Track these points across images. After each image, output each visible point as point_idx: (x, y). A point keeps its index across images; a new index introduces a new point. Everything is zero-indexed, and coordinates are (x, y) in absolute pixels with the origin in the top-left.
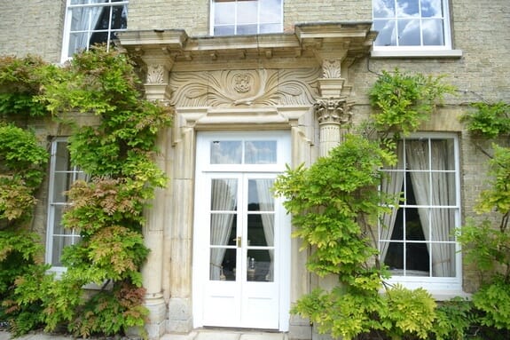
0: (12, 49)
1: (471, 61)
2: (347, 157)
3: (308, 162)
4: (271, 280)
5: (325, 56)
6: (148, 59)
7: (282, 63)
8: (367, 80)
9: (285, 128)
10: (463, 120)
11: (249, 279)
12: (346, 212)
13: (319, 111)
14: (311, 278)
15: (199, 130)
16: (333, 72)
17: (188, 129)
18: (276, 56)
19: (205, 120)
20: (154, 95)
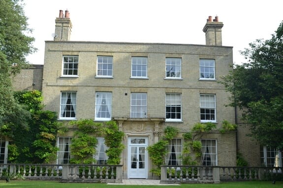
0: (83, 115)
1: (185, 123)
2: (160, 144)
3: (152, 145)
4: (144, 168)
5: (156, 123)
6: (119, 122)
7: (147, 123)
8: (165, 127)
9: (147, 136)
10: (183, 135)
11: (140, 168)
12: (159, 153)
13: (154, 134)
14: (153, 166)
15: (129, 136)
16: (157, 126)
17: (127, 137)
18: (146, 121)
19: (130, 134)
20: (121, 130)
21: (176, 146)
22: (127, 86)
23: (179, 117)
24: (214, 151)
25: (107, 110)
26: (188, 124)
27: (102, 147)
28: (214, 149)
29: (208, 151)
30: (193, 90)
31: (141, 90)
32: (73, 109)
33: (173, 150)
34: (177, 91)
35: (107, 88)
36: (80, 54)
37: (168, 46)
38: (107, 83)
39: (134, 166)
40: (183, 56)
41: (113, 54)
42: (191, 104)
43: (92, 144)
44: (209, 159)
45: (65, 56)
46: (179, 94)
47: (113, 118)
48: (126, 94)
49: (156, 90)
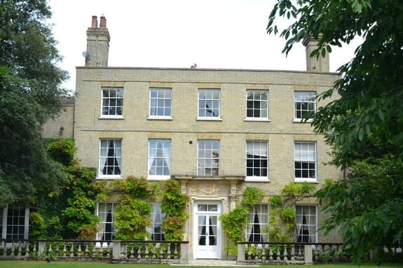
0: (131, 172)
1: (273, 183)
2: (237, 211)
3: (226, 212)
4: (216, 245)
5: (232, 182)
6: (182, 181)
7: (219, 182)
8: (244, 188)
9: (220, 201)
10: (269, 200)
11: (210, 244)
12: (236, 225)
13: (230, 198)
14: (228, 242)
15: (195, 201)
16: (234, 187)
17: (192, 201)
18: (218, 180)
19: (197, 198)
20: (183, 192)
21: (260, 214)
22: (192, 130)
23: (265, 174)
24: (313, 222)
25: (165, 165)
26: (277, 183)
27: (158, 216)
28: (313, 218)
29: (304, 222)
30: (284, 136)
31: (211, 136)
32: (116, 164)
33: (256, 220)
34: (261, 137)
35: (164, 134)
36: (125, 85)
37: (248, 73)
38: (164, 126)
39: (202, 242)
40: (270, 87)
41: (171, 86)
42: (281, 155)
43: (145, 213)
44: (306, 232)
45: (105, 89)
46: (265, 142)
47: (173, 177)
48: (191, 142)
49: (232, 136)
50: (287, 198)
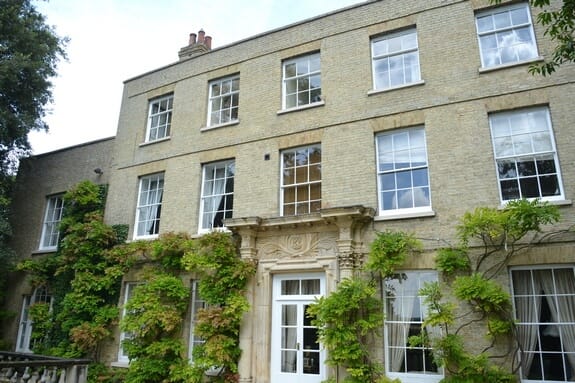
0: (172, 227)
1: (442, 217)
4: (318, 373)
9: (321, 270)
10: (437, 260)
13: (339, 260)
16: (345, 235)
17: (268, 275)
19: (276, 267)
20: (246, 256)
22: (268, 135)
23: (424, 200)
26: (454, 218)
30: (461, 108)
31: (304, 138)
34: (407, 120)
35: (225, 151)
36: (177, 87)
38: (225, 137)
40: (419, 19)
41: (239, 68)
42: (459, 151)
45: (154, 102)
48: (267, 157)
49: (344, 130)
50: (482, 251)
